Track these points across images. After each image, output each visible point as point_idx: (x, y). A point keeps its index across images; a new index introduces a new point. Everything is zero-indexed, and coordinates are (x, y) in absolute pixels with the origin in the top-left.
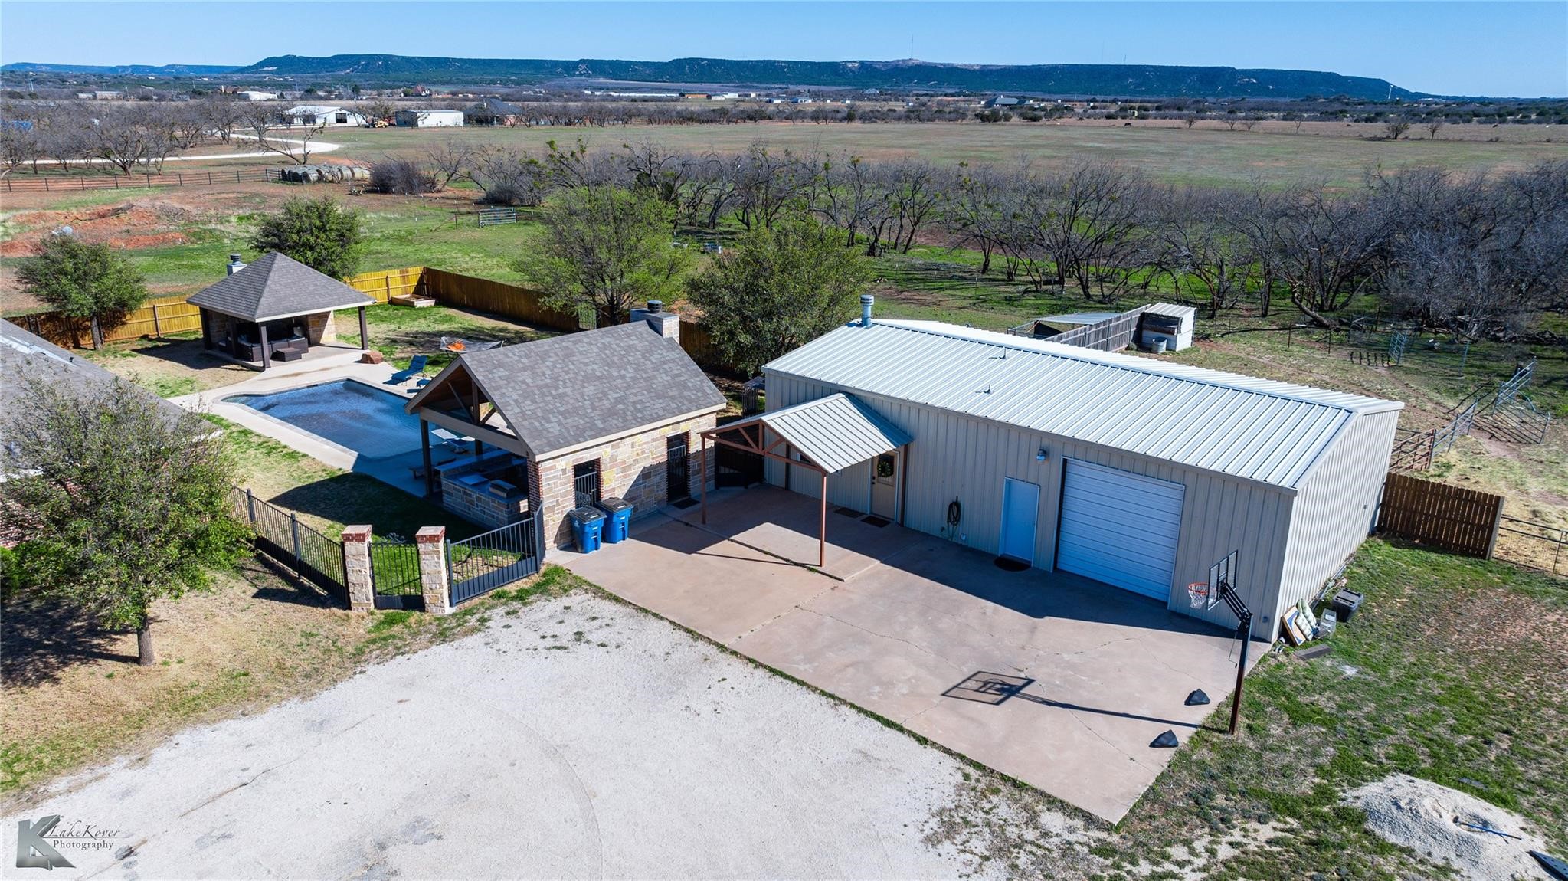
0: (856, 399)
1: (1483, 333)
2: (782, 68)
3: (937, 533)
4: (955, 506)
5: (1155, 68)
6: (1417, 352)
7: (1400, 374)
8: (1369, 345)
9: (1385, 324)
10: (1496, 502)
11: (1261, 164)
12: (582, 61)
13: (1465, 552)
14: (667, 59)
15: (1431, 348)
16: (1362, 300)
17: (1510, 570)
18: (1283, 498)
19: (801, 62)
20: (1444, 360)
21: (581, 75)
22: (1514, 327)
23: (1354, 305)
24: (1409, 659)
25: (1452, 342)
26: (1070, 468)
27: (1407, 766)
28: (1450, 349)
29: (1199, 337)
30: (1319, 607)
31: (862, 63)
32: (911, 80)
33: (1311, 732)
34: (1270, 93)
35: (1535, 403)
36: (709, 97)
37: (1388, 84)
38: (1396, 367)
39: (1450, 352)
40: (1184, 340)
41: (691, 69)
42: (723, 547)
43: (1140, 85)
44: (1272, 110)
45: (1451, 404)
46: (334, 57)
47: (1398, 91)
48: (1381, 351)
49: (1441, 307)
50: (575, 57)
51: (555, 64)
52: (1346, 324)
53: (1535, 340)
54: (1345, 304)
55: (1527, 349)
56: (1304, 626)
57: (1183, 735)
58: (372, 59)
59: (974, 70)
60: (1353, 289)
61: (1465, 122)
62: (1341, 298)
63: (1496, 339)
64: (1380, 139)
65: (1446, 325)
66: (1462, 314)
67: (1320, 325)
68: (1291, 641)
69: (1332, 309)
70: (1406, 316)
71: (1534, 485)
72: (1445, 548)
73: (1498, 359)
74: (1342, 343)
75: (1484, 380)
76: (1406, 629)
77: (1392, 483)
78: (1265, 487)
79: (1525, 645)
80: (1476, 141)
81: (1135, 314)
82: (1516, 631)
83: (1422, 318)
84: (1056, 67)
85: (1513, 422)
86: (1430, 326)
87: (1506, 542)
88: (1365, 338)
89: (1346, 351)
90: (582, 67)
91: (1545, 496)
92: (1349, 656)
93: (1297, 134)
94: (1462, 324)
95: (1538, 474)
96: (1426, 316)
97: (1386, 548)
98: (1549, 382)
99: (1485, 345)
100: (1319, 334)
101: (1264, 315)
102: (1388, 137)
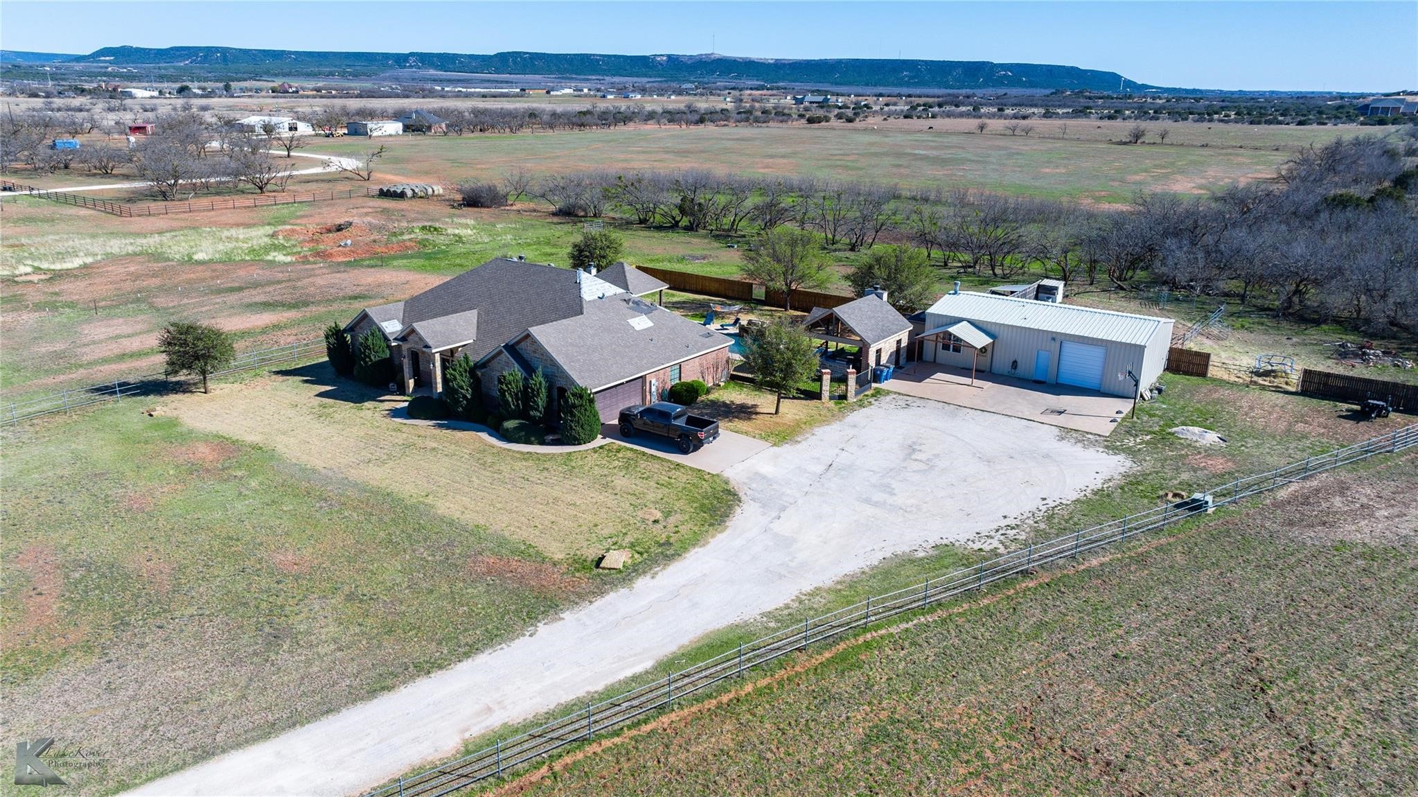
0: (972, 323)
1: (1202, 291)
2: (598, 61)
3: (1006, 373)
4: (1015, 362)
5: (926, 62)
6: (1171, 301)
7: (1165, 312)
8: (1148, 299)
9: (1154, 287)
10: (1208, 356)
11: (1047, 170)
12: (412, 54)
13: (1198, 375)
14: (491, 52)
15: (1178, 299)
16: (1140, 274)
17: (1214, 380)
18: (1141, 349)
19: (615, 56)
20: (1185, 305)
21: (411, 67)
22: (1217, 288)
23: (1136, 278)
24: (1182, 403)
25: (1187, 296)
26: (1063, 345)
27: (1184, 424)
28: (1187, 300)
29: (1065, 296)
30: (1151, 391)
31: (669, 56)
32: (714, 72)
33: (1156, 419)
34: (1024, 85)
35: (1225, 324)
36: (548, 92)
37: (1120, 77)
38: (1163, 309)
39: (1187, 301)
40: (1059, 297)
41: (515, 62)
42: (928, 380)
43: (913, 77)
44: (1032, 106)
45: (1190, 325)
46: (172, 49)
47: (1129, 83)
48: (1155, 301)
49: (1182, 278)
50: (406, 50)
51: (386, 56)
52: (1136, 288)
53: (1226, 295)
54: (1132, 277)
55: (1223, 299)
56: (1147, 395)
57: (1119, 420)
58: (209, 51)
59: (769, 64)
60: (1134, 269)
61: (1183, 119)
62: (1130, 274)
63: (1209, 294)
64: (1125, 143)
65: (1184, 288)
66: (1192, 281)
67: (1122, 289)
68: (1144, 399)
69: (1125, 280)
70: (1165, 283)
71: (1223, 355)
72: (1192, 374)
73: (1210, 304)
74: (1135, 298)
75: (1204, 314)
76: (1181, 396)
77: (1171, 351)
78: (1135, 346)
79: (1218, 399)
80: (1192, 145)
81: (1035, 285)
82: (1216, 396)
83: (1173, 285)
84: (840, 62)
85: (1216, 332)
86: (1177, 288)
87: (1213, 371)
88: (1145, 295)
89: (1138, 302)
90: (412, 59)
91: (1227, 358)
92: (1164, 403)
93: (1063, 139)
94: (1192, 287)
95: (1224, 351)
96: (1174, 283)
97: (1171, 375)
98: (1232, 315)
99: (1204, 297)
100: (1122, 294)
101: (1091, 284)
102: (1130, 142)
